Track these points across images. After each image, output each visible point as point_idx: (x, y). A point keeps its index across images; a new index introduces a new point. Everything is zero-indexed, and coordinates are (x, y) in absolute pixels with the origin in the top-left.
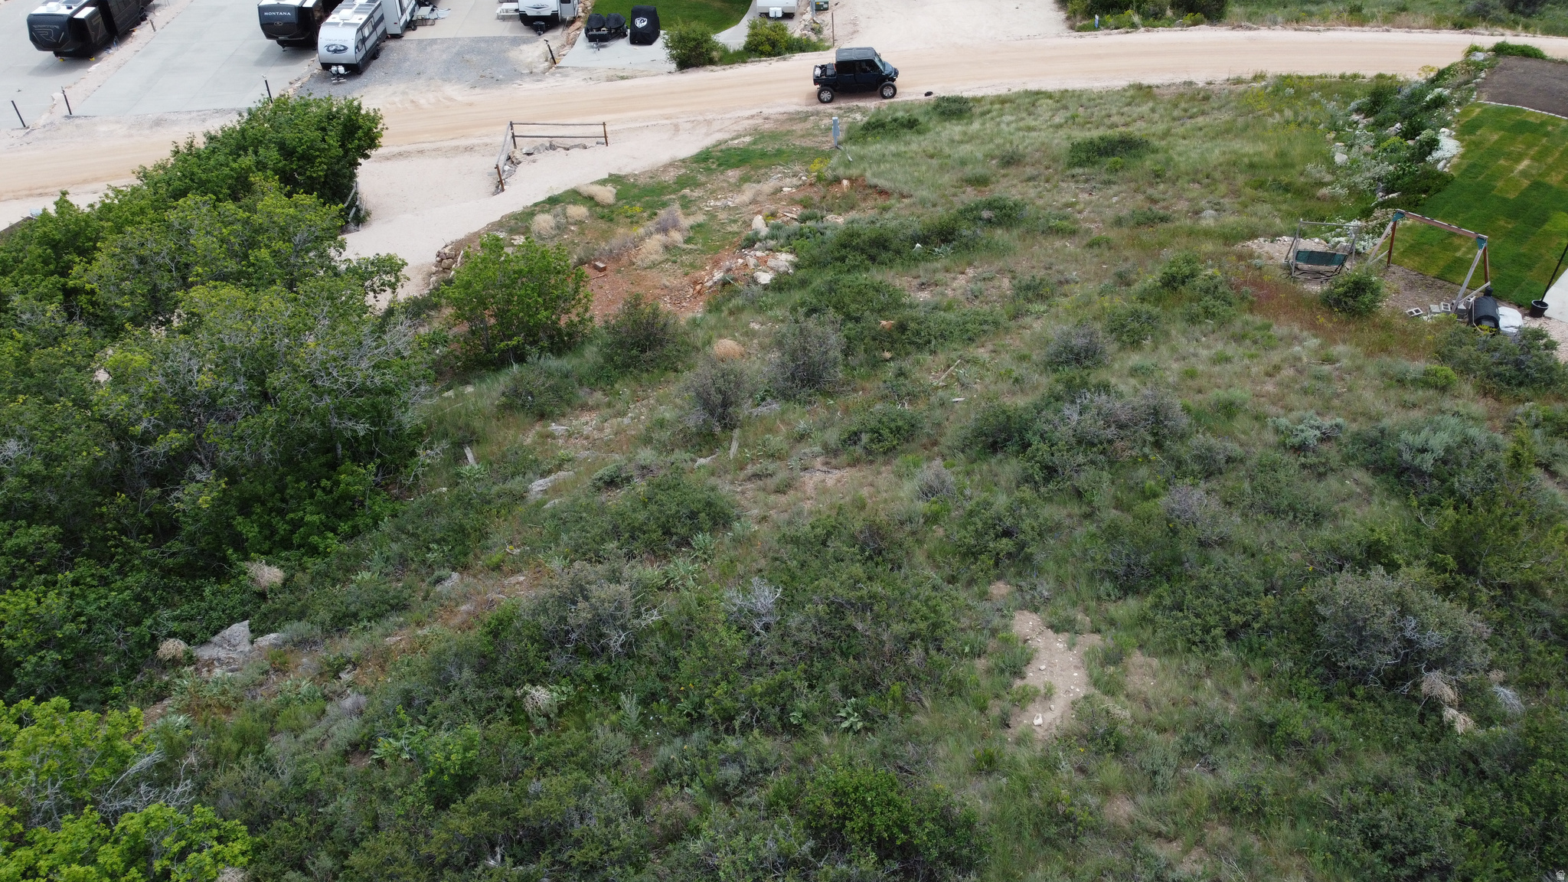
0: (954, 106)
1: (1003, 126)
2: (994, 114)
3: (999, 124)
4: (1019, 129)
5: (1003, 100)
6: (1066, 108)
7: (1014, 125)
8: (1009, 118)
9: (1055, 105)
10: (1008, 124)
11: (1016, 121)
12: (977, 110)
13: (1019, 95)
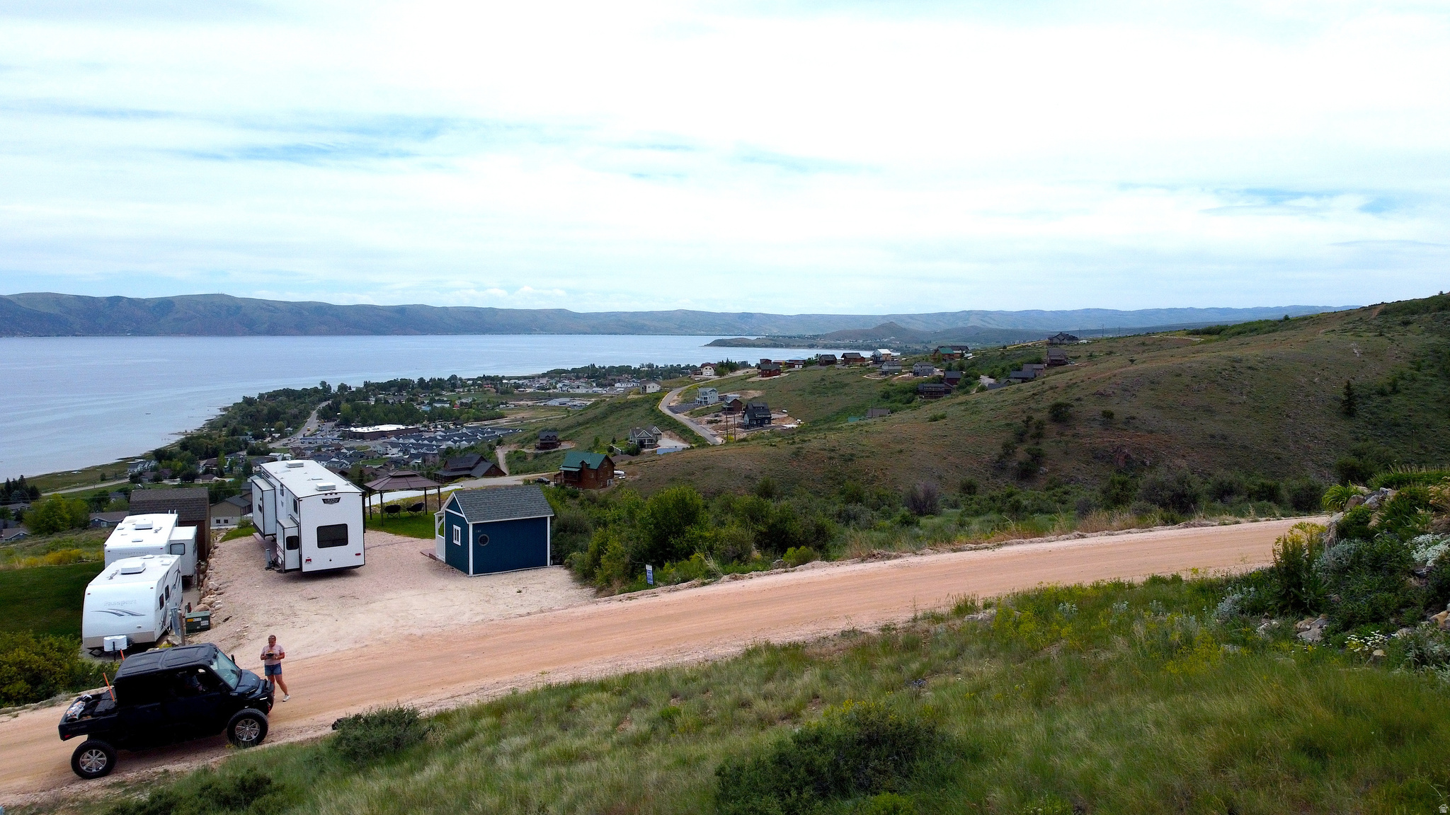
0: (378, 734)
1: (504, 763)
2: (481, 738)
3: (492, 759)
4: (542, 763)
5: (499, 709)
6: (641, 703)
7: (529, 756)
8: (517, 741)
9: (615, 701)
10: (515, 755)
11: (536, 745)
13: (534, 695)
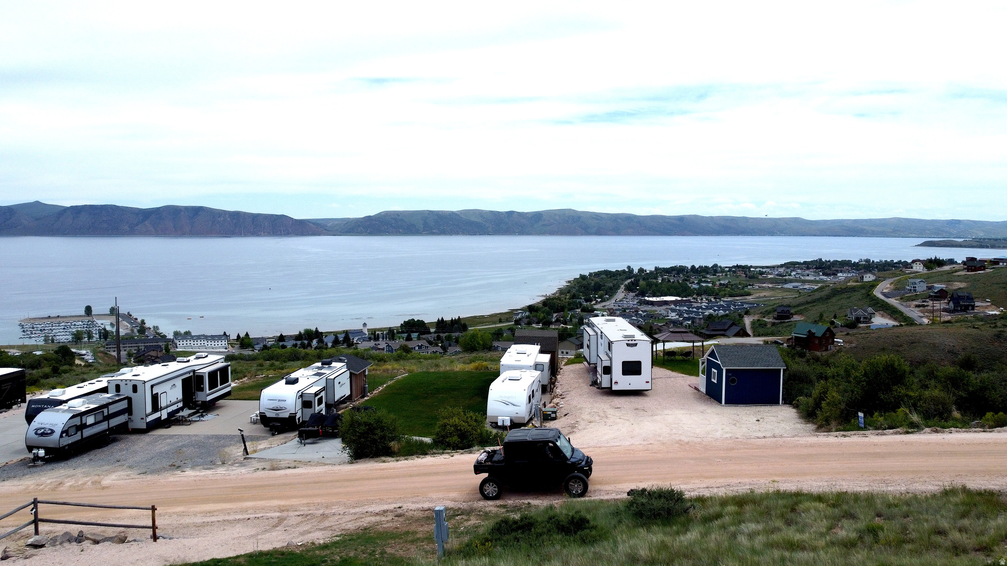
0: (657, 504)
1: (743, 540)
2: (727, 519)
3: (734, 536)
4: (771, 545)
5: (741, 501)
6: (850, 516)
7: (762, 538)
8: (752, 526)
9: (830, 511)
10: (751, 536)
11: (767, 532)
12: (699, 513)
13: (767, 496)
